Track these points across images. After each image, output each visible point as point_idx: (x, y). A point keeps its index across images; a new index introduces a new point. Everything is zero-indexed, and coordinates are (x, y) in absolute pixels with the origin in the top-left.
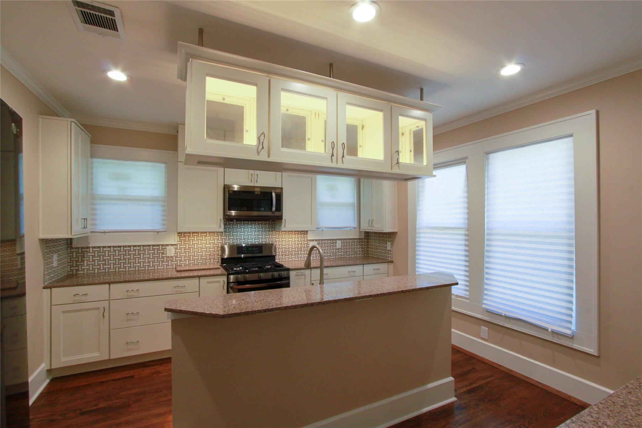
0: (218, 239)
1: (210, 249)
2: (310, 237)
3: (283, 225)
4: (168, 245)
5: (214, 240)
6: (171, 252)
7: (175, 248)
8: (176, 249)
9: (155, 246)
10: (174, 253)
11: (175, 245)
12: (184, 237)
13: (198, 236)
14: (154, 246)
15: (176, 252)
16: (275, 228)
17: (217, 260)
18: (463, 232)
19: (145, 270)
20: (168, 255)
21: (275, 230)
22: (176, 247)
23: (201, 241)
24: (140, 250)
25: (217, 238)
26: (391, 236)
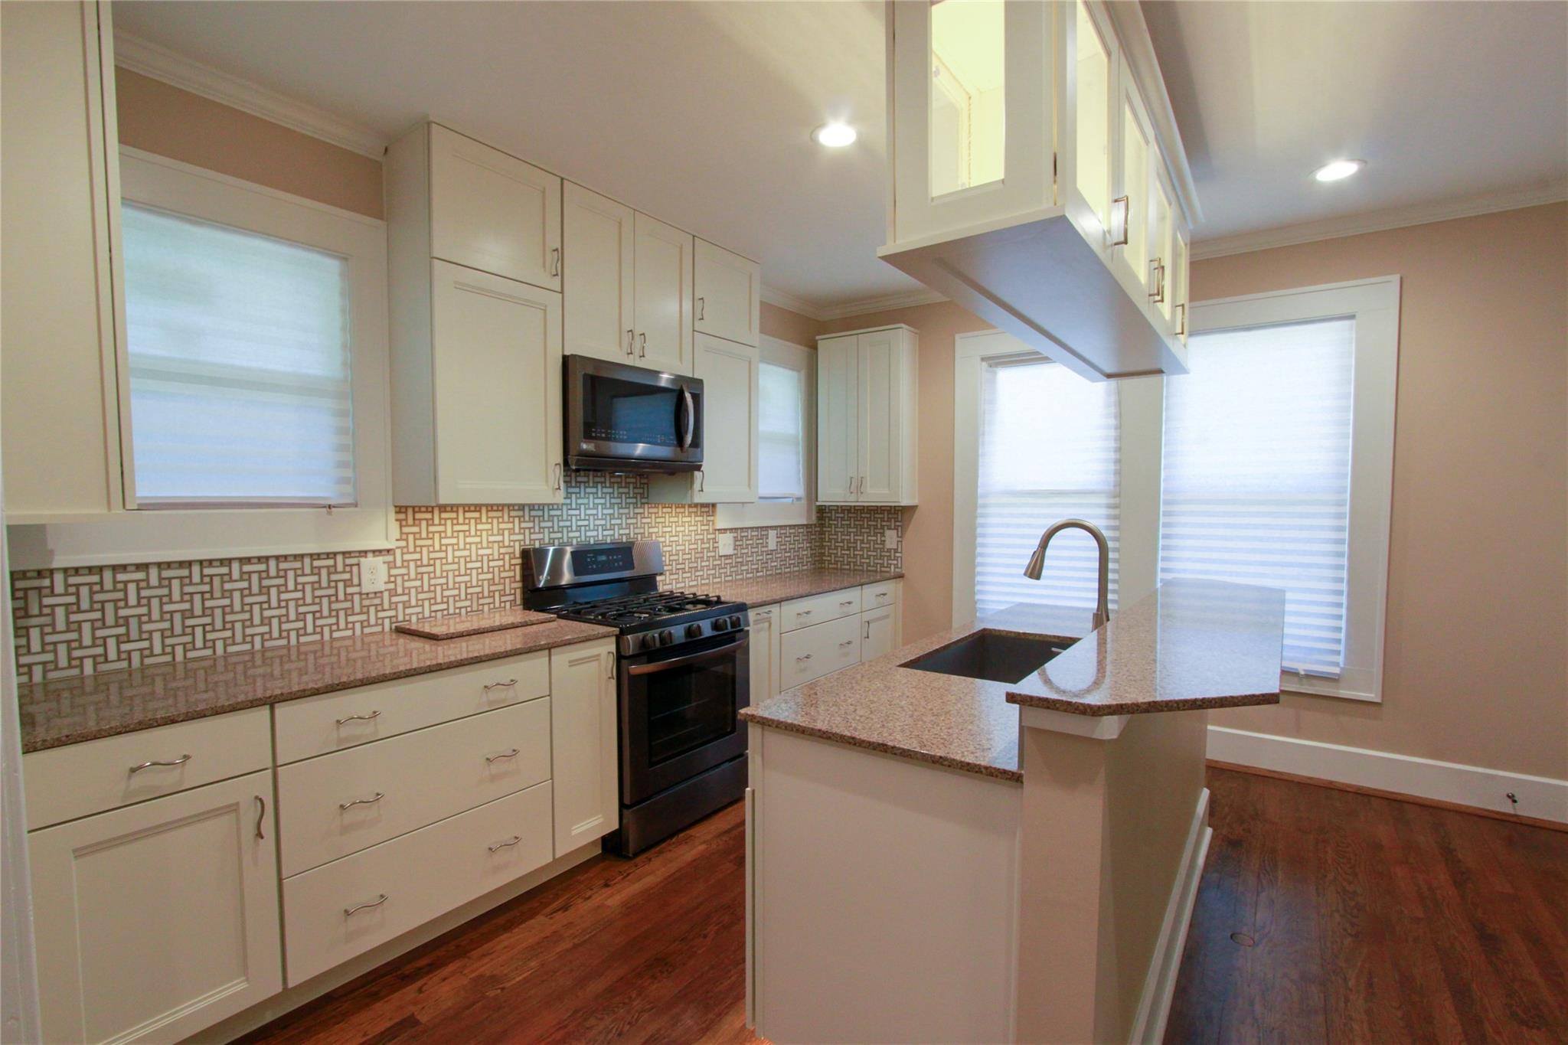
0: (512, 532)
1: (492, 564)
2: (722, 521)
3: (697, 486)
4: (364, 553)
5: (501, 532)
6: (374, 575)
7: (388, 563)
8: (392, 565)
9: (319, 559)
10: (386, 580)
11: (388, 551)
12: (414, 525)
13: (455, 522)
14: (317, 556)
15: (390, 576)
16: (647, 498)
17: (512, 598)
18: (1103, 500)
19: (288, 647)
20: (367, 588)
21: (648, 503)
22: (390, 558)
23: (465, 537)
24: (264, 575)
25: (510, 526)
26: (897, 515)
